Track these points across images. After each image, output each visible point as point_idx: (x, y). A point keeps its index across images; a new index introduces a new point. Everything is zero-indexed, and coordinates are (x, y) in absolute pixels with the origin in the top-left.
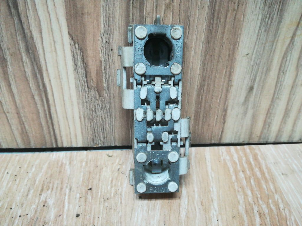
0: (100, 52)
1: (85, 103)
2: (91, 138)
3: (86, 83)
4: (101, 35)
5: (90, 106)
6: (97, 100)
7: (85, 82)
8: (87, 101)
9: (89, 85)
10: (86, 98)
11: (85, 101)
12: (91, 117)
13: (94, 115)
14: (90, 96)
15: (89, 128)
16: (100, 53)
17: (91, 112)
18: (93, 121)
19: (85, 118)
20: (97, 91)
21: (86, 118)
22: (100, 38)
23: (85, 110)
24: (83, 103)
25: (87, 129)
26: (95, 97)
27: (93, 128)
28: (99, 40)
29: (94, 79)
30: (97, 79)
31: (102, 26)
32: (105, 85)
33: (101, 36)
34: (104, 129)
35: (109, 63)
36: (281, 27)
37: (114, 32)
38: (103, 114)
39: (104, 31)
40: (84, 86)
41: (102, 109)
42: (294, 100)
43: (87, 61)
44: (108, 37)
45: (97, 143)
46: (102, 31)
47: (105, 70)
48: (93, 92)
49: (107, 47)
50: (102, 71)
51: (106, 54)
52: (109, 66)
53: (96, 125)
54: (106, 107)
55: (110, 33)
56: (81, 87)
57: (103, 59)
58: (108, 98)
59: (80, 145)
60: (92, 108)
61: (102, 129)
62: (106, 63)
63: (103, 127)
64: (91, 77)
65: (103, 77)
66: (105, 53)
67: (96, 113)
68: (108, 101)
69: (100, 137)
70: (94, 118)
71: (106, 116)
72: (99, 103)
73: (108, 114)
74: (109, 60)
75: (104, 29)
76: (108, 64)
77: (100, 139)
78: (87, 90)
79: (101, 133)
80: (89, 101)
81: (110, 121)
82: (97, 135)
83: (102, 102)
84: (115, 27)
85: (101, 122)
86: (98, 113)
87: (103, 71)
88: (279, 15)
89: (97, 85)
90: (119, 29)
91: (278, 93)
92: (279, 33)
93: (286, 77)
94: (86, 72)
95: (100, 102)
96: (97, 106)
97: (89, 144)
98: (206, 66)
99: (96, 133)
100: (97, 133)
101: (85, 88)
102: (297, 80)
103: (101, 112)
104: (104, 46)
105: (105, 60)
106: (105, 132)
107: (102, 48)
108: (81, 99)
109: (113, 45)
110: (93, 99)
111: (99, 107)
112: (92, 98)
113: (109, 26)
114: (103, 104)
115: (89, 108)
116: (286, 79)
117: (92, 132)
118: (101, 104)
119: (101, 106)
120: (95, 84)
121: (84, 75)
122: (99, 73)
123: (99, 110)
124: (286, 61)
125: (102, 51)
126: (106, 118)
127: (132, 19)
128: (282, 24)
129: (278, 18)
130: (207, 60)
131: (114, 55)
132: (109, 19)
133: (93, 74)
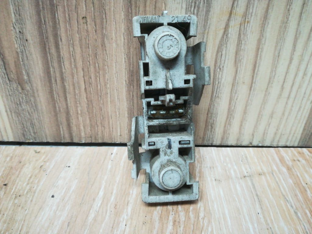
0: (15, 42)
1: (9, 96)
2: (21, 132)
3: (6, 75)
4: (13, 24)
5: (14, 100)
6: (20, 93)
7: (4, 74)
8: (10, 94)
9: (9, 78)
10: (9, 91)
11: (8, 94)
12: (17, 111)
13: (20, 109)
14: (12, 88)
15: (17, 122)
16: (15, 44)
17: (16, 105)
18: (20, 115)
19: (11, 111)
20: (19, 83)
21: (13, 112)
22: (12, 28)
23: (10, 103)
24: (7, 96)
25: (15, 124)
26: (18, 90)
27: (21, 123)
28: (12, 30)
29: (14, 71)
30: (17, 72)
31: (13, 15)
32: (26, 77)
33: (13, 26)
34: (32, 124)
35: (26, 54)
36: (210, 17)
37: (26, 22)
38: (29, 108)
39: (16, 21)
40: (5, 79)
41: (28, 103)
42: (237, 100)
43: (3, 52)
44: (21, 27)
45: (29, 138)
46: (14, 20)
47: (23, 61)
48: (15, 85)
49: (21, 37)
50: (20, 62)
51: (21, 45)
52: (27, 57)
53: (24, 119)
54: (31, 101)
55: (21, 22)
56: (2, 79)
57: (19, 50)
58: (31, 91)
59: (11, 140)
60: (17, 101)
61: (31, 124)
62: (22, 55)
63: (32, 122)
64: (10, 68)
65: (23, 69)
66: (20, 43)
67: (21, 107)
68: (32, 94)
69: (30, 132)
70: (21, 112)
71: (33, 110)
72: (23, 97)
73: (35, 108)
74: (25, 51)
75: (15, 19)
76: (26, 56)
77: (30, 134)
78: (8, 82)
79: (31, 128)
80: (12, 94)
81: (38, 115)
82: (26, 130)
83: (26, 95)
84: (26, 16)
85: (29, 117)
86: (24, 107)
87: (22, 63)
88: (206, 4)
89: (18, 78)
90: (31, 18)
91: (217, 91)
92: (208, 24)
93: (224, 74)
94: (4, 63)
95: (24, 95)
96: (21, 99)
97: (21, 139)
98: (132, 60)
99: (25, 128)
100: (27, 128)
101: (6, 81)
102: (237, 77)
103: (26, 106)
104: (18, 36)
105: (21, 51)
106: (34, 127)
107: (16, 38)
108: (4, 91)
109: (27, 36)
110: (16, 92)
111: (23, 101)
112: (15, 90)
113: (19, 15)
114: (28, 98)
115: (13, 102)
116: (224, 77)
117: (21, 126)
118: (26, 97)
119: (26, 99)
120: (16, 76)
121: (3, 67)
122: (17, 64)
123: (25, 104)
124: (221, 55)
125: (16, 42)
126: (33, 113)
127: (43, 7)
128: (210, 13)
129: (205, 7)
130: (132, 53)
131: (30, 45)
132: (18, 7)
133: (12, 66)
